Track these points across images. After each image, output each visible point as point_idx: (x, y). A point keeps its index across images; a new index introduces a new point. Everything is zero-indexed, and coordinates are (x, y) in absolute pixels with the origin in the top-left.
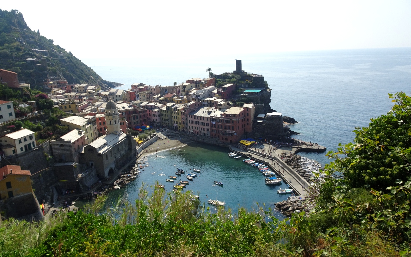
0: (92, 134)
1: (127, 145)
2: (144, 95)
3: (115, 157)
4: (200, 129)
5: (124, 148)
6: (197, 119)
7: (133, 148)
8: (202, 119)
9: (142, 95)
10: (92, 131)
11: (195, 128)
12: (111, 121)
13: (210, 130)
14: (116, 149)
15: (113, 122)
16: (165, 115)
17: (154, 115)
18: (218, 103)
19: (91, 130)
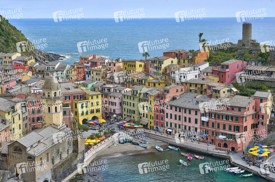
0: (20, 125)
1: (72, 146)
2: (98, 72)
3: (53, 163)
4: (184, 127)
5: (66, 150)
6: (180, 111)
7: (79, 152)
8: (187, 111)
9: (95, 73)
10: (21, 121)
11: (176, 126)
12: (49, 108)
13: (199, 130)
14: (55, 151)
15: (53, 110)
16: (129, 104)
17: (112, 104)
18: (214, 88)
19: (19, 119)
